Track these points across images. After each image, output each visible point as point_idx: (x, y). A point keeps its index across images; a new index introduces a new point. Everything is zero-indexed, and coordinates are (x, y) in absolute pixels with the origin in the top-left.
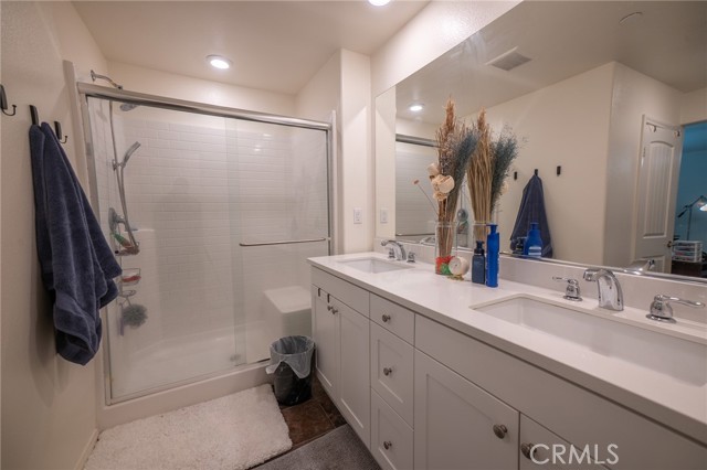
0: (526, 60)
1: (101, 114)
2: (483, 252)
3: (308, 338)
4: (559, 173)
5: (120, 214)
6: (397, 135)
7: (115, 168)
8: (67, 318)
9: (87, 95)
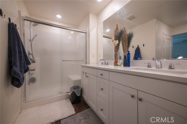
0: (135, 17)
1: (27, 26)
2: (126, 58)
3: (80, 86)
4: (144, 46)
5: (31, 52)
6: (103, 35)
7: (30, 41)
8: (15, 73)
9: (24, 20)
